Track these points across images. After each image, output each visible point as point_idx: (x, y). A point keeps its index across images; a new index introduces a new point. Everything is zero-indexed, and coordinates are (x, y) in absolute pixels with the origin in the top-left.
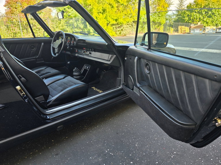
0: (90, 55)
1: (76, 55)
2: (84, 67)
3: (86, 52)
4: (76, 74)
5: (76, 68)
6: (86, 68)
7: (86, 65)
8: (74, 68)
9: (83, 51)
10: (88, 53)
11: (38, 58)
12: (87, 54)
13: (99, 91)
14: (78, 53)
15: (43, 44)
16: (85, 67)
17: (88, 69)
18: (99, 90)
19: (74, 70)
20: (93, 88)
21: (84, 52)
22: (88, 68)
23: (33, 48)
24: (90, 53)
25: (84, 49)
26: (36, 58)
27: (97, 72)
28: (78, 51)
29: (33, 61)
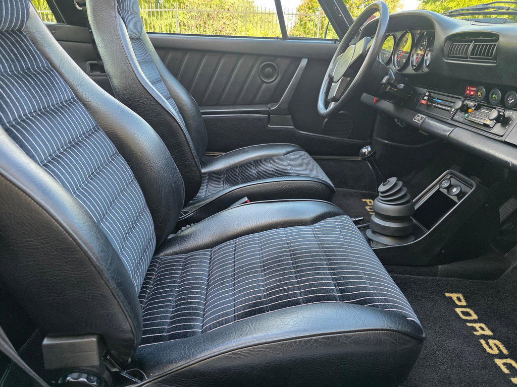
0: (498, 129)
1: (418, 119)
2: (440, 182)
3: (478, 108)
4: (383, 209)
5: (393, 180)
6: (449, 188)
7: (453, 175)
8: (384, 180)
9: (459, 104)
10: (488, 116)
11: (275, 112)
12: (477, 120)
13: (486, 338)
14: (428, 109)
15: (304, 62)
16: (445, 184)
17: (455, 199)
18: (488, 332)
19: (382, 188)
20: (454, 296)
21: (464, 109)
22: (460, 195)
23: (269, 76)
24: (503, 121)
25: (471, 90)
26: (269, 113)
27: (502, 217)
28: (430, 99)
29: (259, 119)
